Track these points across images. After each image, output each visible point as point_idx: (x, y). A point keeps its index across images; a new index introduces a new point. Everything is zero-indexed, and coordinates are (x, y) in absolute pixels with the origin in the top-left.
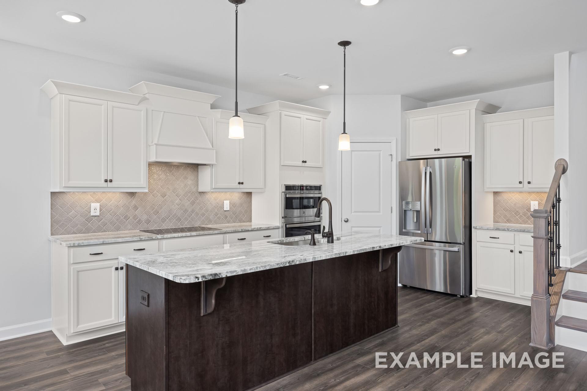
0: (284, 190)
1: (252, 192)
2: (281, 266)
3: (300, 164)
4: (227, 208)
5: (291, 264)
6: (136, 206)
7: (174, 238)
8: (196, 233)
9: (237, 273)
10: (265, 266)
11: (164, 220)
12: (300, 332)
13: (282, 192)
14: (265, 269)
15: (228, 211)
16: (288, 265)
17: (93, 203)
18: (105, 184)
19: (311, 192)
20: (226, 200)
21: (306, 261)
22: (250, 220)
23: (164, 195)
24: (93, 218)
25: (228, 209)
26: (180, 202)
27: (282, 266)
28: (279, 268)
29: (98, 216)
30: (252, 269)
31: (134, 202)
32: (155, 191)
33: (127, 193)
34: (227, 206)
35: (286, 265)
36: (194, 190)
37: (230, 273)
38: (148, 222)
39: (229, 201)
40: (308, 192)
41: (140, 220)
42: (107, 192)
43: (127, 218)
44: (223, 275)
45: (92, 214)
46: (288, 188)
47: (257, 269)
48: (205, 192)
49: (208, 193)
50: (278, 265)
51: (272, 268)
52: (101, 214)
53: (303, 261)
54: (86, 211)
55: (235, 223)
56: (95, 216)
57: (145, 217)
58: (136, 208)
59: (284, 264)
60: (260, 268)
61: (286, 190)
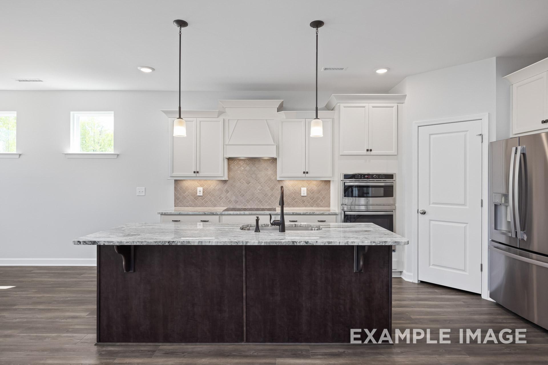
0: (342, 178)
1: (330, 180)
2: (159, 244)
3: (365, 152)
4: (304, 194)
5: (171, 244)
6: (227, 190)
7: (230, 215)
8: (249, 213)
9: (114, 244)
10: (142, 242)
11: (248, 201)
12: (227, 310)
13: (341, 181)
14: (142, 244)
15: (306, 196)
16: (167, 244)
17: (198, 187)
18: (194, 175)
19: (381, 181)
20: (303, 187)
21: (190, 243)
22: (329, 206)
23: (248, 183)
24: (199, 197)
25: (306, 195)
26: (262, 187)
27: (161, 244)
28: (157, 245)
29: (202, 196)
30: (128, 242)
31: (226, 187)
32: (242, 180)
33: (221, 180)
34: (304, 191)
35: (166, 244)
36: (273, 178)
37: (107, 242)
38: (236, 202)
39: (306, 188)
40: (376, 181)
41: (230, 200)
42: (208, 180)
43: (222, 198)
44: (101, 243)
45: (198, 194)
46: (347, 177)
47: (133, 243)
48: (283, 180)
49: (286, 181)
50: (156, 243)
51: (149, 244)
52: (204, 195)
53: (186, 243)
54: (194, 192)
55: (312, 207)
56: (200, 196)
57: (234, 198)
58: (227, 191)
59: (163, 243)
60: (136, 243)
61: (345, 178)
